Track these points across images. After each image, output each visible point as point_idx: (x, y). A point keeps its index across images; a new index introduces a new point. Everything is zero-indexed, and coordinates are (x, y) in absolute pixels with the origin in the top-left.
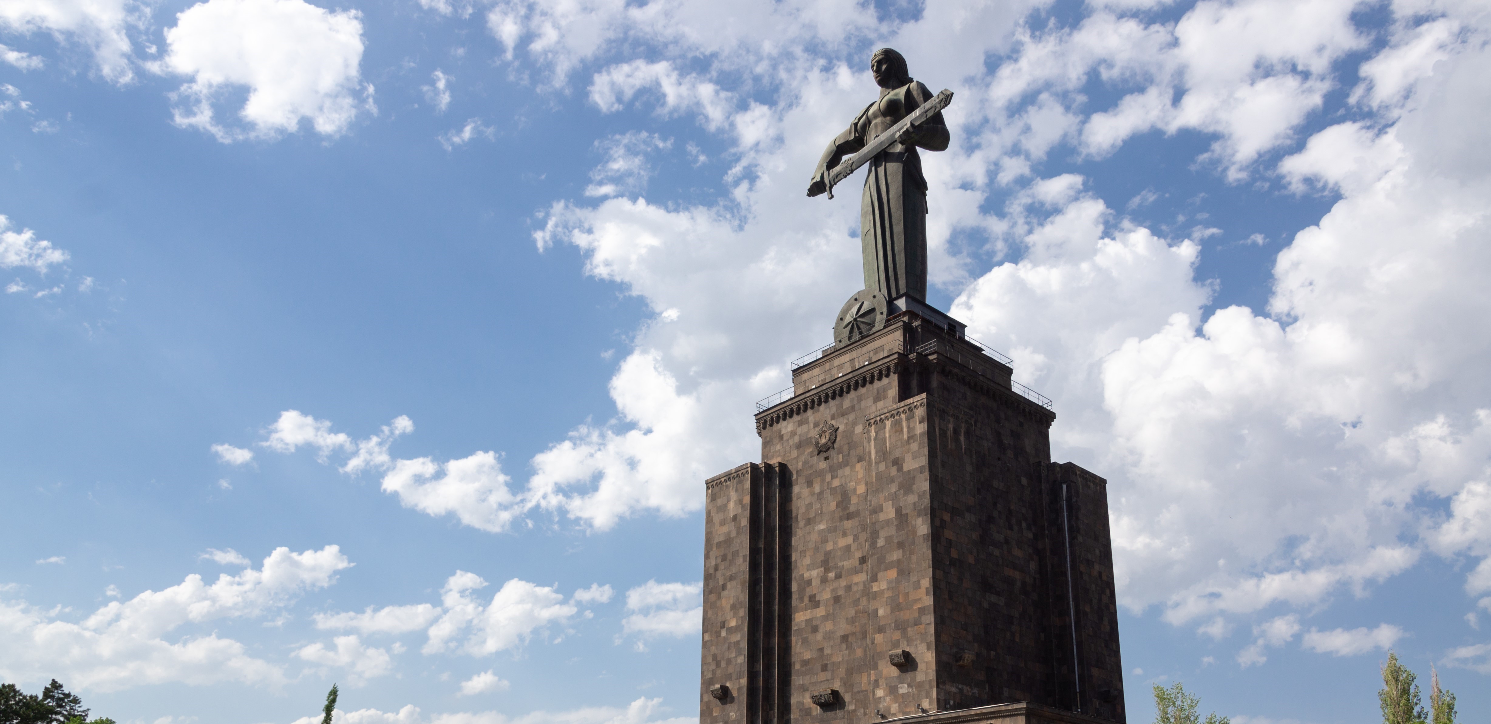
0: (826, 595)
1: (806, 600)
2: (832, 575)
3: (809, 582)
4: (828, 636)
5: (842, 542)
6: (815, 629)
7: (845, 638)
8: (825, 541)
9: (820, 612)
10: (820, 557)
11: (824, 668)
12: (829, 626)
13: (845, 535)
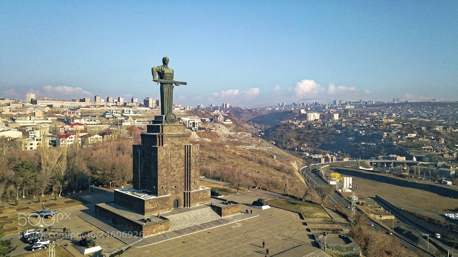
0: (177, 170)
1: (173, 171)
2: (178, 167)
3: (174, 168)
4: (177, 177)
5: (180, 162)
6: (175, 176)
7: (180, 177)
8: (176, 161)
9: (175, 173)
10: (175, 164)
11: (176, 182)
12: (177, 175)
13: (180, 161)
